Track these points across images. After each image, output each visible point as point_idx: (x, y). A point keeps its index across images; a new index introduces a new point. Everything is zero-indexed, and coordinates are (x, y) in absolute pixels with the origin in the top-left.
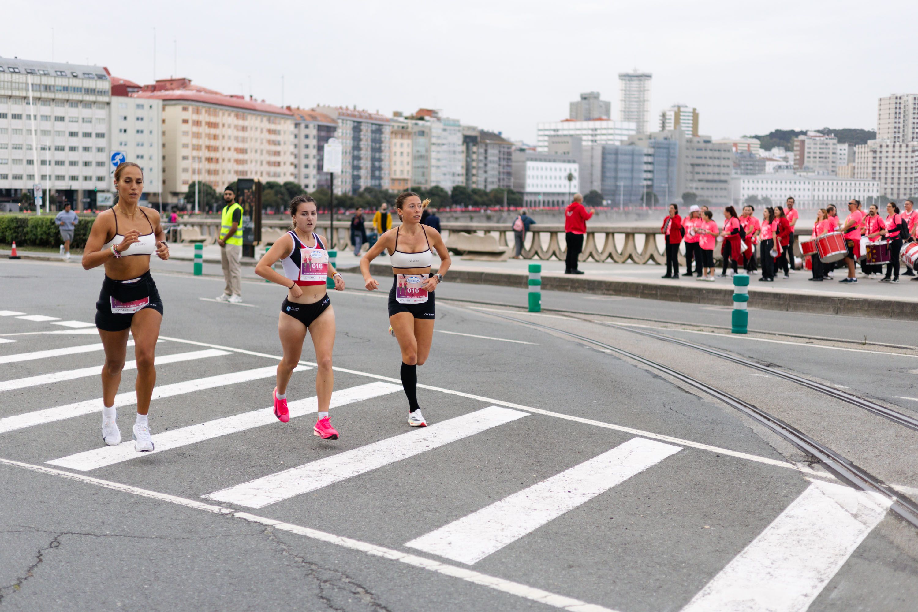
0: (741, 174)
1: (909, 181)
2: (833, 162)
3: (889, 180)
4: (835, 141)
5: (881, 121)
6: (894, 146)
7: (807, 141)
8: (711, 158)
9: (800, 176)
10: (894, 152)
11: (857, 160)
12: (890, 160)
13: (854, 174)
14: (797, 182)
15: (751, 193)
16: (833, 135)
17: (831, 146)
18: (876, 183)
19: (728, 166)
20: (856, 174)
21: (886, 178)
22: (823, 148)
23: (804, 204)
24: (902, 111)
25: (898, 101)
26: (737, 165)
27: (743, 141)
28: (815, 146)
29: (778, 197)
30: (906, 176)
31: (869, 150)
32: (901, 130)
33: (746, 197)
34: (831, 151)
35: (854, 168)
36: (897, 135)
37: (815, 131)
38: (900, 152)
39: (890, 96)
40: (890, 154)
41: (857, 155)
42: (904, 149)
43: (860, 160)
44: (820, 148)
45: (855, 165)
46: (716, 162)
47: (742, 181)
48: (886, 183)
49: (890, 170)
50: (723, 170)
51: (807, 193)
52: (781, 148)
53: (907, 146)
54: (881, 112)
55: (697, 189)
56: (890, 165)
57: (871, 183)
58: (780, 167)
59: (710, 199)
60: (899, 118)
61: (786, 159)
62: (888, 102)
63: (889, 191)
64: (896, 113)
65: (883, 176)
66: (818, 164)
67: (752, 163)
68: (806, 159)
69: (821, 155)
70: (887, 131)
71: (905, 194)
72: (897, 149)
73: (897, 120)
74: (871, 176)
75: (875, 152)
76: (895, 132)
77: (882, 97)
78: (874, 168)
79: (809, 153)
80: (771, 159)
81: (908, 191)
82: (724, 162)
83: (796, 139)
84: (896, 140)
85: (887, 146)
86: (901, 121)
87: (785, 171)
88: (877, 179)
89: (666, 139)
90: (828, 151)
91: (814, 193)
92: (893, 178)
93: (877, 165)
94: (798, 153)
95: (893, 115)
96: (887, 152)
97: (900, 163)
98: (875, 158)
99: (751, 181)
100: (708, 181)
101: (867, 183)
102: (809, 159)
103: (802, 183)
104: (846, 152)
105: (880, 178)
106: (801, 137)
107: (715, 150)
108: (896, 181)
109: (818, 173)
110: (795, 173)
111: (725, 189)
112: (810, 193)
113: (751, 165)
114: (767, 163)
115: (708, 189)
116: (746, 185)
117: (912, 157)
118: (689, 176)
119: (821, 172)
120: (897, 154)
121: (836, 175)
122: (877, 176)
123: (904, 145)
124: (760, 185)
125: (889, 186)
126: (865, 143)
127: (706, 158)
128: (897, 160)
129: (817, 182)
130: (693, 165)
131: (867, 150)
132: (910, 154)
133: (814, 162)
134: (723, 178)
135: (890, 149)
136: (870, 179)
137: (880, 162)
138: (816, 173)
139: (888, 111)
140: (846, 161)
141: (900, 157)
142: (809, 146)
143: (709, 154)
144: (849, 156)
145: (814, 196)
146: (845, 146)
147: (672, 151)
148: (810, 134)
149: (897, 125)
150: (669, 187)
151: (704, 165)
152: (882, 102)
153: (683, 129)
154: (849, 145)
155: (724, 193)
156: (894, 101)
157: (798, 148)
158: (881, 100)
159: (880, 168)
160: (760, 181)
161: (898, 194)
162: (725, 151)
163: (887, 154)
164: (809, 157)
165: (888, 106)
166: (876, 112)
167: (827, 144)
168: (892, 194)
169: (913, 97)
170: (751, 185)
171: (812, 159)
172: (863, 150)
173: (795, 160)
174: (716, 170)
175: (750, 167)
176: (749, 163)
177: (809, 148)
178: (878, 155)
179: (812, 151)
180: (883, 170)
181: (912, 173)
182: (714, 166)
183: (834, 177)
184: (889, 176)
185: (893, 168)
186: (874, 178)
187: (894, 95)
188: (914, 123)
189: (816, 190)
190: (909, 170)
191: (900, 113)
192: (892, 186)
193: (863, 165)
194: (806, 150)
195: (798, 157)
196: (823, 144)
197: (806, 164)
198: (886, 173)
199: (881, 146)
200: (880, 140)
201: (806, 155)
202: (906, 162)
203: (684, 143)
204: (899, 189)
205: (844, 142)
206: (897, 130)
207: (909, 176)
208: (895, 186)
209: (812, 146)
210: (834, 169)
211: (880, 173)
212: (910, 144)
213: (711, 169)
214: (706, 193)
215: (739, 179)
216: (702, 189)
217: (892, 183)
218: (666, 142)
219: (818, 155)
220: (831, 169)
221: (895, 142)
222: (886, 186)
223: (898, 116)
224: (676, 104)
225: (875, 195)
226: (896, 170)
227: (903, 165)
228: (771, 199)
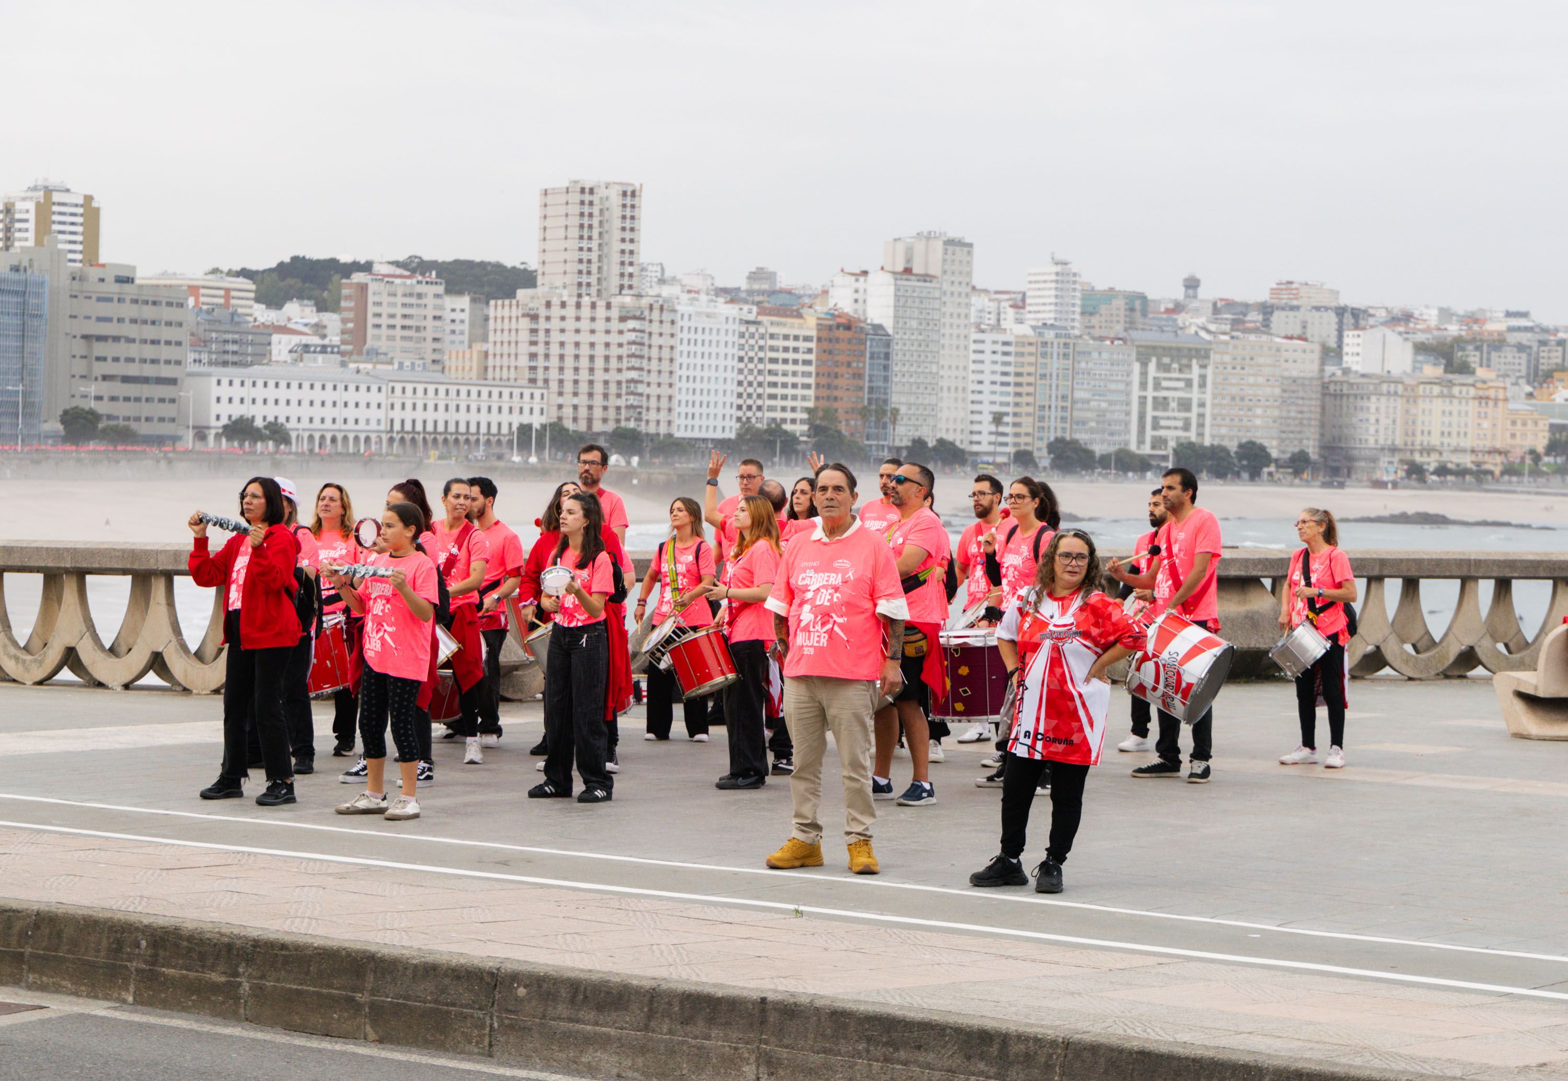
0: (210, 363)
1: (613, 389)
2: (435, 340)
3: (568, 387)
4: (440, 289)
5: (548, 245)
6: (578, 306)
7: (373, 287)
8: (134, 321)
9: (358, 371)
10: (578, 319)
11: (491, 337)
12: (569, 338)
13: (486, 368)
14: (352, 387)
15: (237, 411)
16: (434, 273)
17: (430, 301)
18: (537, 393)
19: (179, 344)
20: (490, 370)
21: (561, 382)
22: (411, 305)
23: (367, 439)
24: (595, 222)
25: (587, 198)
26: (200, 343)
27: (213, 281)
28: (392, 299)
29: (305, 424)
30: (607, 377)
31: (520, 313)
32: (594, 268)
33: (224, 421)
34: (430, 313)
35: (486, 354)
36: (584, 279)
37: (389, 263)
38: (593, 319)
39: (566, 184)
40: (570, 324)
41: (491, 322)
42: (601, 312)
43: (499, 337)
44: (404, 305)
45: (489, 347)
46: (149, 332)
47: (214, 381)
48: (560, 394)
49: (569, 362)
50: (166, 352)
51: (374, 414)
52: (306, 302)
53: (608, 306)
54: (548, 223)
55: (99, 398)
56: (570, 350)
57: (527, 393)
58: (306, 346)
59: (134, 425)
60: (590, 238)
61: (319, 329)
62: (563, 198)
63: (568, 412)
64: (582, 226)
65: (554, 375)
66: (399, 343)
67: (236, 337)
68: (370, 331)
69: (407, 322)
70: (561, 268)
71: (605, 420)
72: (586, 312)
73: (585, 244)
74: (527, 374)
75: (534, 318)
76: (580, 272)
77: (549, 186)
78: (533, 356)
79: (378, 315)
80: (284, 330)
81: (612, 414)
82: (166, 333)
83: (344, 281)
84: (584, 290)
85: (563, 305)
86: (594, 245)
87: (320, 357)
88: (540, 383)
89: (16, 269)
90: (422, 312)
91: (392, 414)
92: (576, 382)
93: (540, 349)
94: (351, 315)
95: (574, 232)
96: (563, 318)
97: (592, 345)
98: (534, 331)
99: (237, 382)
100: (126, 379)
101: (516, 392)
102: (376, 331)
103: (363, 388)
104: (466, 316)
105: (546, 381)
106: (358, 277)
107: (147, 302)
108: (584, 387)
109: (401, 365)
110: (343, 364)
111: (173, 401)
112: (381, 414)
113: (235, 342)
114: (275, 338)
115: (127, 399)
116: (224, 391)
117: (621, 332)
118: (80, 367)
119: (407, 363)
120: (585, 325)
121: (443, 371)
122: (540, 375)
123: (601, 304)
124: (259, 393)
125: (568, 400)
126: (511, 295)
127: (120, 320)
128: (585, 338)
129: (398, 387)
130: (85, 337)
131: (515, 312)
132: (615, 325)
133: (391, 338)
134: (166, 372)
135: (570, 312)
136: (525, 382)
137: (547, 343)
138: (396, 366)
139: (562, 222)
140: (466, 338)
141: (593, 332)
142: (377, 299)
143: (129, 311)
144: (472, 324)
145: (392, 421)
146: (464, 302)
147: (32, 301)
148: (379, 268)
149: (585, 256)
150: (24, 393)
151: (116, 339)
152: (550, 199)
153: (61, 246)
154: (473, 300)
155: (167, 410)
156: (577, 197)
157: (352, 304)
158: (546, 193)
159: (547, 356)
160: (260, 383)
161: (590, 421)
162: (169, 304)
163: (563, 325)
164: (378, 326)
165: (563, 210)
166: (536, 223)
167: (420, 296)
168: (575, 420)
169: (620, 189)
170: (237, 392)
171: (384, 331)
172: (506, 312)
173: (343, 332)
174: (149, 352)
175: (231, 347)
176: (229, 337)
177: (379, 304)
178: (542, 325)
179: (385, 310)
180: (554, 362)
181: (619, 370)
182: (144, 341)
183: (439, 377)
184: (569, 375)
185: (577, 357)
186: (533, 381)
187: (576, 182)
188: (623, 252)
189: (398, 406)
190: (614, 364)
191: (590, 226)
192: (576, 401)
193: (506, 349)
194: (371, 309)
195: (350, 325)
196: (411, 295)
197: (370, 343)
198: (561, 369)
199: (548, 305)
200: (546, 289)
201: (371, 321)
202: (607, 345)
203: (65, 281)
204: (590, 408)
205: (460, 293)
206: (583, 267)
207: (613, 376)
208: (582, 400)
209: (385, 299)
210: (436, 356)
211: (546, 368)
212: (616, 301)
213: (134, 350)
214: (122, 409)
215: (209, 375)
216: (113, 399)
217: (576, 394)
218: (14, 276)
219: (399, 322)
220: (430, 356)
221: (580, 296)
222: (560, 400)
223: (586, 233)
224: (40, 183)
225: (537, 421)
226: (584, 363)
227: (600, 351)
228: (289, 426)
